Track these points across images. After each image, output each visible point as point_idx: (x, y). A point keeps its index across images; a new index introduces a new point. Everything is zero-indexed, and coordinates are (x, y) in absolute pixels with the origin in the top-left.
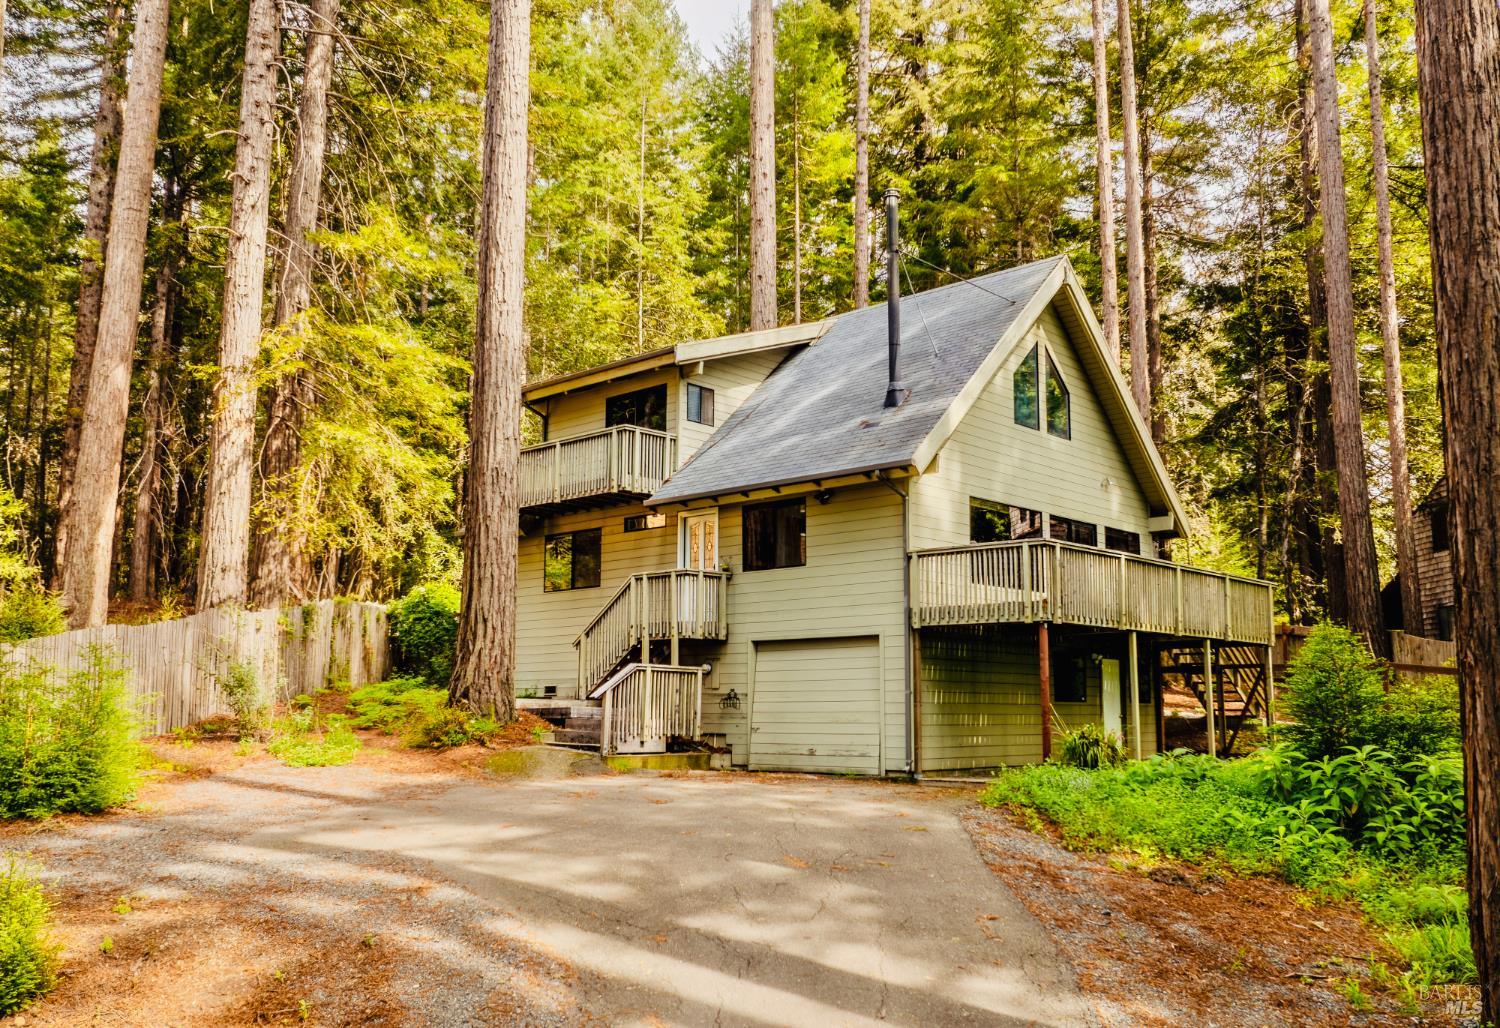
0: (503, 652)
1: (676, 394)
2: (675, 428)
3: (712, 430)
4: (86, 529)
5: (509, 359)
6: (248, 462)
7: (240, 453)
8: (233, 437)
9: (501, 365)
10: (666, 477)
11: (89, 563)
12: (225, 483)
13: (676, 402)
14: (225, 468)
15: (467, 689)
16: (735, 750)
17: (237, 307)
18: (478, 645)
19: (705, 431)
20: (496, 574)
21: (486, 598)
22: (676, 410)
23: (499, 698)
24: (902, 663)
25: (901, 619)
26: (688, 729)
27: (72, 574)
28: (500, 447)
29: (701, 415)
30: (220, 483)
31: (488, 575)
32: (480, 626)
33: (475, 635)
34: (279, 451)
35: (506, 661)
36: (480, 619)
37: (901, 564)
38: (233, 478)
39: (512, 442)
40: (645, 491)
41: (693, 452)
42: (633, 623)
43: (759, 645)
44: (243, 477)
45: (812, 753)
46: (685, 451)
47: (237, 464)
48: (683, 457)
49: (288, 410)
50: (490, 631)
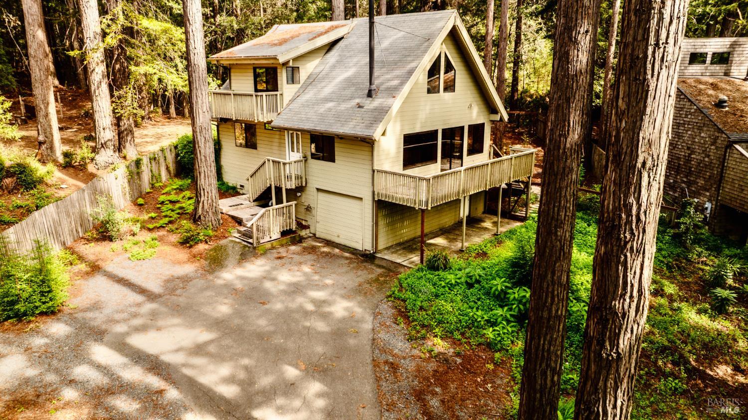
0: (212, 201)
1: (281, 73)
2: (282, 88)
3: (299, 86)
4: (42, 106)
5: (201, 76)
6: (106, 80)
7: (101, 77)
8: (97, 70)
9: (197, 79)
10: (279, 111)
11: (49, 121)
12: (97, 91)
13: (282, 76)
14: (96, 84)
15: (200, 216)
16: (311, 227)
17: (86, 8)
18: (202, 199)
19: (295, 87)
20: (206, 171)
21: (203, 180)
22: (282, 80)
23: (213, 219)
24: (371, 211)
25: (370, 194)
26: (290, 226)
27: (41, 127)
28: (201, 116)
29: (292, 80)
30: (95, 92)
31: (203, 171)
32: (202, 192)
33: (200, 194)
34: (119, 70)
35: (214, 204)
36: (202, 189)
37: (371, 172)
38: (100, 89)
39: (206, 113)
40: (270, 120)
41: (290, 98)
42: (268, 177)
43: (318, 190)
44: (105, 88)
45: (338, 237)
46: (287, 98)
47: (101, 82)
48: (286, 101)
49: (120, 51)
50: (206, 193)
